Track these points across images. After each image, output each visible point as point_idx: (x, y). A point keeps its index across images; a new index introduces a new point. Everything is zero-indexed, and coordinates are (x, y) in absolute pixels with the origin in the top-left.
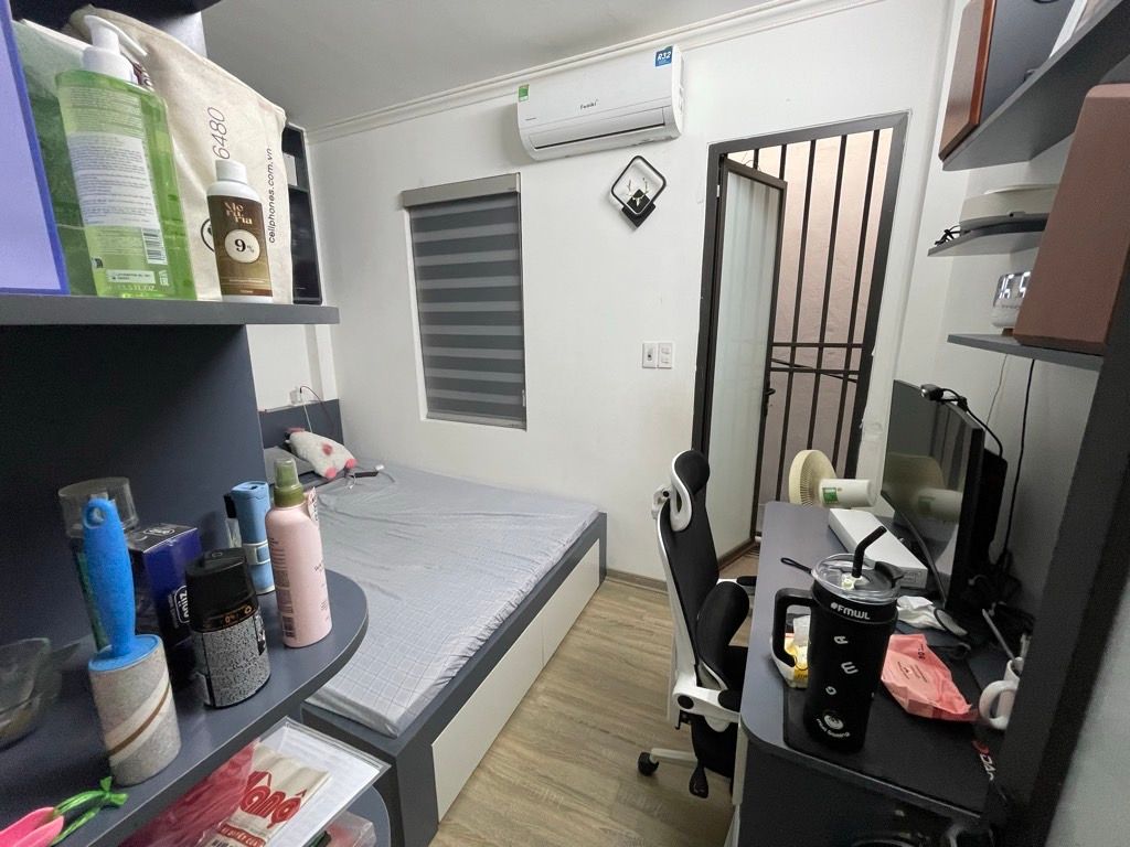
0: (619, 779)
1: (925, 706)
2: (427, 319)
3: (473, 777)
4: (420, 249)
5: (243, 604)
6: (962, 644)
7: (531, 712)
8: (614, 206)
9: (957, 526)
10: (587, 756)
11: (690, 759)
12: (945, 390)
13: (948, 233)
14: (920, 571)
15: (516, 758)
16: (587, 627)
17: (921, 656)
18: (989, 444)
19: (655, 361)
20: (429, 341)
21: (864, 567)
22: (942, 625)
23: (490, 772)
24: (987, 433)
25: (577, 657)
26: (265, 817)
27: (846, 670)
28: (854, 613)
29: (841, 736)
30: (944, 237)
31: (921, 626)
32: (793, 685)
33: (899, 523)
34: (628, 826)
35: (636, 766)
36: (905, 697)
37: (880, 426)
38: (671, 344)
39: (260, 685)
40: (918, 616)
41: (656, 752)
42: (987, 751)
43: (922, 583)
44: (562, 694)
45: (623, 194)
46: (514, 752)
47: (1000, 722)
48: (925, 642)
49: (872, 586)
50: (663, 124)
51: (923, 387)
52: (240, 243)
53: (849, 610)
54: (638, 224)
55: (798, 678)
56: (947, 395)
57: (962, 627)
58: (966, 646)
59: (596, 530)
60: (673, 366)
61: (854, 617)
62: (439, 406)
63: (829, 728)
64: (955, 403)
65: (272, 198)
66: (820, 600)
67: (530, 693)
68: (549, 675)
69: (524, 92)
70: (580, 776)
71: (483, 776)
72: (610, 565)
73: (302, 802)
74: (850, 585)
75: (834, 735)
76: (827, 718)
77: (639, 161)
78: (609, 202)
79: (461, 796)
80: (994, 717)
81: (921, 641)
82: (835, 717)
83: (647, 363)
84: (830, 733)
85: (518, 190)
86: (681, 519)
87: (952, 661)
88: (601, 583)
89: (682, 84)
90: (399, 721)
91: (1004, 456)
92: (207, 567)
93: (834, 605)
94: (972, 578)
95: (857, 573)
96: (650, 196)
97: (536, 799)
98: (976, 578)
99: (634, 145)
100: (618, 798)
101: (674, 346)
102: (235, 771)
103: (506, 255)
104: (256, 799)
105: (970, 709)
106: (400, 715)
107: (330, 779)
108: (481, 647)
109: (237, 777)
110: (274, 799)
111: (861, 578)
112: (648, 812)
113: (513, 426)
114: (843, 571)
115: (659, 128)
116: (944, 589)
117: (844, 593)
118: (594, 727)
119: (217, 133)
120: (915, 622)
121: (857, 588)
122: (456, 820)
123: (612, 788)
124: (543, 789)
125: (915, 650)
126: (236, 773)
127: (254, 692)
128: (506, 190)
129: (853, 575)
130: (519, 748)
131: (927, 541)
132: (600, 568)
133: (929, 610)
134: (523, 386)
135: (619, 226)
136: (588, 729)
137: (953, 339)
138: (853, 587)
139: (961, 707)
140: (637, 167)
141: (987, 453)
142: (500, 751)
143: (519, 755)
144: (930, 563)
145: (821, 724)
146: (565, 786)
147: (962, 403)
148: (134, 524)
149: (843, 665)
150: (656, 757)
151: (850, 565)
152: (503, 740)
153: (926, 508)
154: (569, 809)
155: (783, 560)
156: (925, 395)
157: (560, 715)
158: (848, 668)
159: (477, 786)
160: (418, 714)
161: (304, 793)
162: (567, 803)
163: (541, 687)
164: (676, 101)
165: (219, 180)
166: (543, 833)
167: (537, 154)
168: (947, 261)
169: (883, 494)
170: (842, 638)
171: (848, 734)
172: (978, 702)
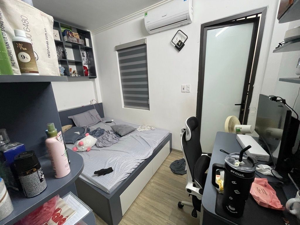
0: (173, 209)
1: (265, 204)
2: (123, 80)
3: (132, 204)
4: (121, 62)
5: (33, 168)
6: (280, 182)
7: (149, 187)
8: (173, 46)
9: (281, 141)
10: (164, 201)
11: (191, 205)
12: (278, 97)
13: (280, 44)
14: (267, 156)
15: (144, 200)
16: (165, 165)
17: (265, 186)
18: (293, 115)
19: (185, 90)
20: (124, 86)
21: (243, 158)
22: (274, 175)
23: (137, 203)
24: (293, 111)
25: (163, 173)
26: (56, 223)
27: (236, 192)
28: (239, 174)
29: (234, 213)
30: (279, 46)
31: (266, 175)
32: (220, 193)
33: (261, 139)
34: (174, 223)
35: (177, 205)
36: (259, 200)
37: (256, 109)
39: (42, 191)
40: (265, 171)
41: (183, 202)
42: (288, 222)
43: (267, 160)
44: (158, 183)
45: (175, 42)
46: (144, 198)
47: (293, 212)
48: (267, 181)
49: (246, 165)
50: (187, 19)
51: (269, 96)
52: (23, 56)
53: (237, 173)
54: (180, 51)
55: (221, 191)
56: (278, 99)
57: (281, 176)
58: (282, 183)
59: (169, 138)
60: (190, 91)
61: (238, 176)
62: (127, 104)
63: (230, 210)
64: (281, 101)
65: (48, 44)
66: (227, 168)
67: (149, 182)
68: (155, 178)
69: (146, 14)
70: (161, 206)
71: (135, 204)
72: (173, 148)
73: (67, 220)
74: (238, 165)
75: (232, 212)
76: (230, 206)
77: (180, 31)
78: (171, 44)
79: (129, 209)
80: (291, 209)
81: (265, 181)
82: (232, 206)
83: (183, 91)
84: (230, 211)
85: (146, 43)
86: (188, 137)
87: (276, 187)
88: (170, 153)
89: (192, 6)
90: (110, 190)
91: (298, 119)
92: (20, 157)
93: (232, 171)
94: (286, 159)
95: (240, 160)
96: (183, 42)
97: (149, 212)
98: (287, 159)
99: (178, 27)
100: (172, 215)
101: (191, 86)
102: (49, 209)
103: (143, 62)
104: (56, 216)
105: (282, 206)
106: (111, 188)
107: (76, 213)
108: (134, 170)
109: (49, 211)
110: (60, 217)
111: (242, 162)
112: (180, 219)
113: (146, 109)
114: (236, 159)
115: (185, 21)
116: (275, 162)
117: (235, 167)
118: (166, 193)
119: (25, 24)
120: (264, 173)
121: (240, 166)
122: (127, 216)
123: (170, 211)
124: (151, 209)
125: (263, 184)
126: (49, 210)
127: (39, 193)
128: (142, 43)
129: (239, 161)
130: (145, 198)
131: (269, 145)
132: (170, 148)
133: (270, 169)
134: (148, 98)
135: (174, 51)
136: (164, 193)
137: (281, 80)
138: (239, 165)
139: (279, 206)
140: (179, 34)
141: (293, 118)
142: (140, 198)
143: (145, 199)
144: (271, 153)
145: (228, 208)
146: (157, 209)
147: (284, 101)
148: (8, 142)
149: (235, 191)
150: (183, 203)
151: (238, 157)
152: (141, 195)
153: (269, 134)
154: (158, 216)
155: (220, 150)
156: (270, 99)
157: (157, 189)
158: (237, 192)
159: (133, 207)
160: (116, 188)
161: (68, 217)
162: (157, 214)
163: (152, 181)
164: (190, 12)
165: (16, 36)
166: (151, 222)
167: (151, 32)
168: (280, 54)
169: (255, 130)
170: (234, 182)
171: (237, 212)
172: (285, 204)
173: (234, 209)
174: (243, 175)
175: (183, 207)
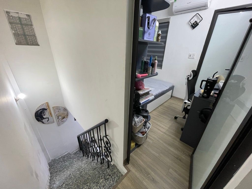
8: (190, 24)
19: (191, 57)
27: (208, 88)
38: (195, 54)
45: (192, 22)
50: (205, 6)
54: (194, 28)
59: (172, 88)
60: (195, 58)
72: (173, 95)
77: (198, 14)
83: (189, 57)
85: (169, 21)
86: (190, 78)
88: (171, 98)
96: (198, 22)
99: (197, 11)
101: (196, 54)
103: (164, 35)
113: (159, 68)
117: (210, 79)
128: (167, 21)
132: (171, 95)
134: (163, 61)
135: (190, 28)
140: (197, 16)
145: (204, 95)
150: (177, 116)
164: (209, 1)
167: (175, 14)
173: (206, 95)
174: (212, 81)
175: (177, 119)
